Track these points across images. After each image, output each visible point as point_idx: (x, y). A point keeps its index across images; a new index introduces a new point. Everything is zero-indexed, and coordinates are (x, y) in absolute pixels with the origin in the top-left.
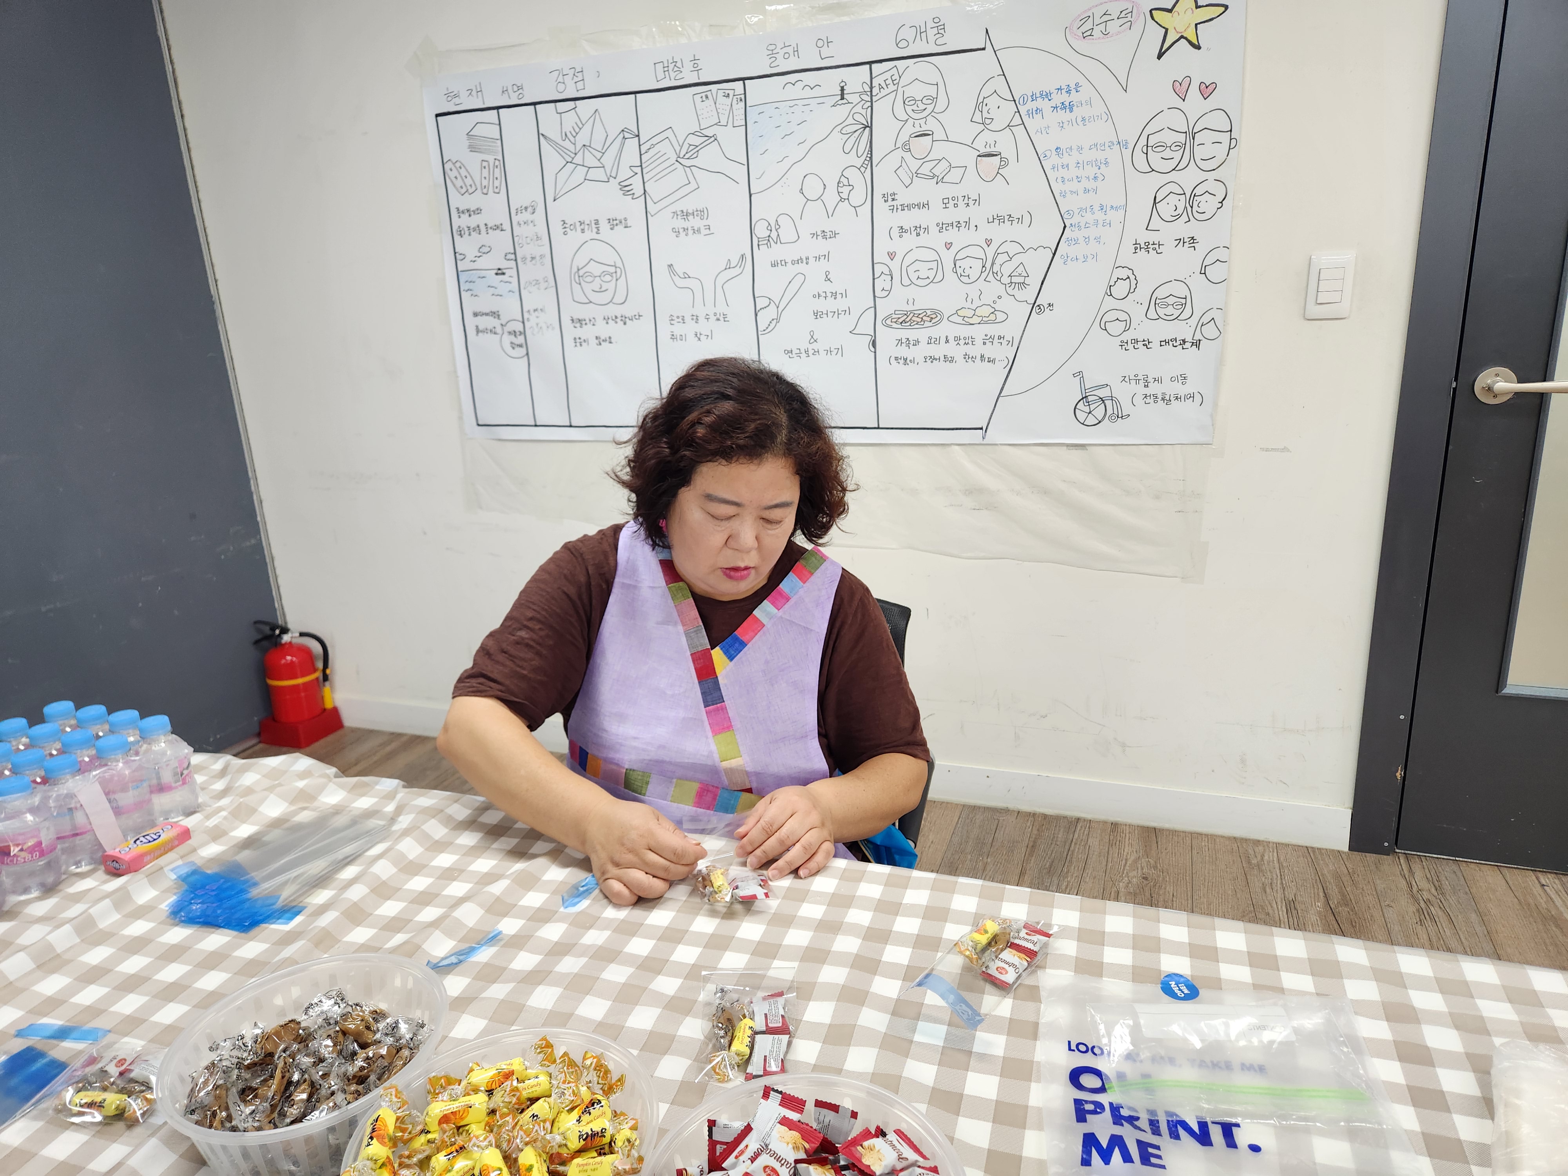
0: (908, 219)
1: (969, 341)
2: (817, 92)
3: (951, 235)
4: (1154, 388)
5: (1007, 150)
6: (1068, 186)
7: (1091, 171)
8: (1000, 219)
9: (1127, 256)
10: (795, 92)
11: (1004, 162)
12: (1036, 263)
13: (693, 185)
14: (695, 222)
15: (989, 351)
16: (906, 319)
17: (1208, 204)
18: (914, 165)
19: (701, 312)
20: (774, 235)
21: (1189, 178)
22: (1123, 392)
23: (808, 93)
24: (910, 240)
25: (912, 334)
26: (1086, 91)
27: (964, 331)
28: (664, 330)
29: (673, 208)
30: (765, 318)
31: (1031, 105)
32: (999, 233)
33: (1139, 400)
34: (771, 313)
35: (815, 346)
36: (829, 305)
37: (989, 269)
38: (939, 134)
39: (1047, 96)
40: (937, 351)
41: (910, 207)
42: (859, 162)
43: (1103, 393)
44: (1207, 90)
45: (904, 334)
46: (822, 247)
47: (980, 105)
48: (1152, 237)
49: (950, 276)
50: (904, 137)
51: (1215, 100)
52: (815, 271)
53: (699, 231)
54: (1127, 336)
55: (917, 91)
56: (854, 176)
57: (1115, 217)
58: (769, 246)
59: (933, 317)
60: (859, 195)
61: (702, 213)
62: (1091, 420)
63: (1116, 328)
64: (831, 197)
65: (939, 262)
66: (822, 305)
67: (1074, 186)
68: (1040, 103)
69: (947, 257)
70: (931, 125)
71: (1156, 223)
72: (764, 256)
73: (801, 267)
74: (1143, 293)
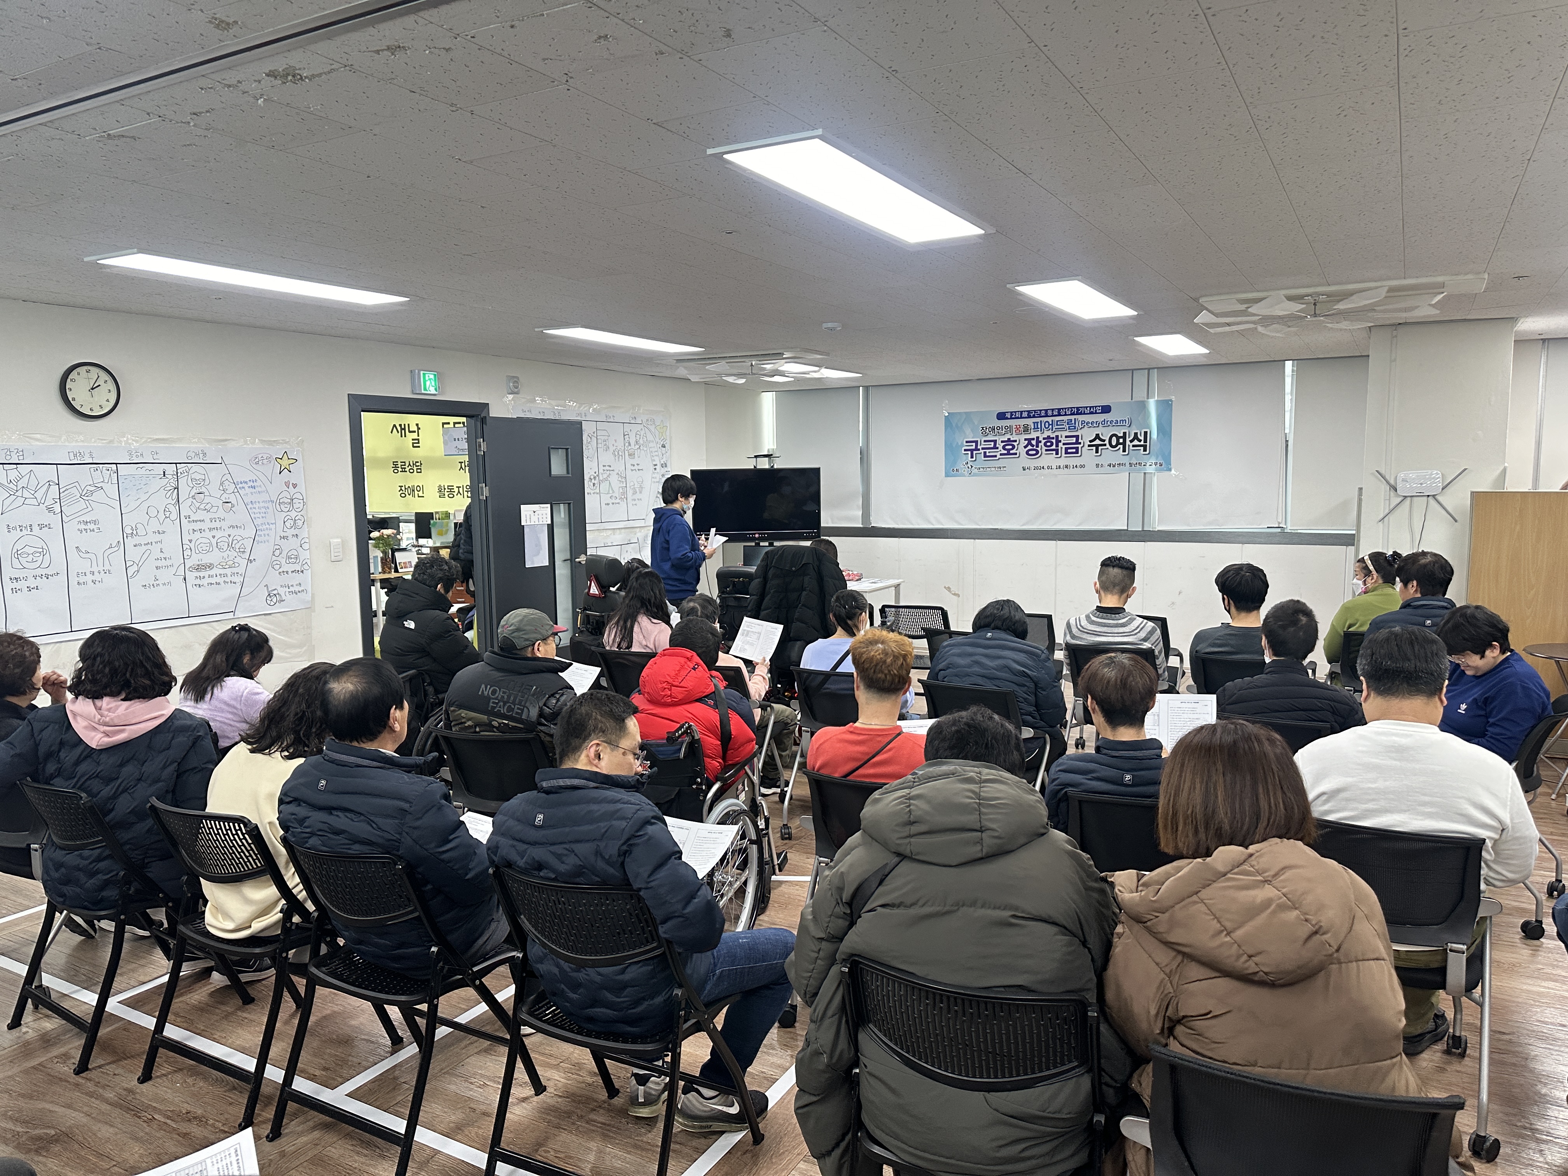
0: (197, 526)
1: (225, 575)
2: (152, 472)
3: (214, 533)
4: (292, 589)
5: (234, 502)
6: (257, 515)
7: (263, 510)
8: (233, 527)
9: (278, 541)
10: (142, 471)
11: (233, 506)
12: (248, 544)
13: (90, 509)
14: (92, 526)
15: (234, 579)
16: (199, 568)
17: (300, 523)
18: (198, 505)
19: (95, 569)
20: (135, 532)
21: (293, 514)
22: (282, 591)
23: (149, 473)
24: (198, 534)
25: (202, 574)
26: (259, 483)
27: (223, 571)
28: (73, 581)
29: (78, 519)
30: (131, 571)
31: (240, 485)
32: (233, 532)
33: (287, 594)
34: (135, 568)
35: (157, 582)
36: (163, 563)
37: (230, 546)
38: (207, 493)
39: (246, 482)
40: (213, 580)
41: (196, 521)
42: (173, 502)
43: (275, 592)
44: (295, 486)
45: (198, 574)
46: (158, 537)
47: (222, 484)
48: (285, 534)
49: (215, 549)
50: (192, 494)
51: (297, 490)
52: (156, 548)
53: (93, 530)
54: (281, 570)
55: (197, 476)
56: (172, 508)
57: (273, 527)
58: (132, 537)
59: (210, 566)
60: (174, 516)
61: (95, 522)
62: (272, 603)
63: (277, 567)
64: (162, 516)
65: (210, 543)
66: (159, 563)
67: (258, 515)
68: (244, 485)
69: (214, 541)
70: (203, 490)
71: (285, 529)
72: (129, 542)
73: (149, 546)
74: (284, 554)
